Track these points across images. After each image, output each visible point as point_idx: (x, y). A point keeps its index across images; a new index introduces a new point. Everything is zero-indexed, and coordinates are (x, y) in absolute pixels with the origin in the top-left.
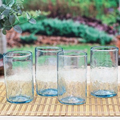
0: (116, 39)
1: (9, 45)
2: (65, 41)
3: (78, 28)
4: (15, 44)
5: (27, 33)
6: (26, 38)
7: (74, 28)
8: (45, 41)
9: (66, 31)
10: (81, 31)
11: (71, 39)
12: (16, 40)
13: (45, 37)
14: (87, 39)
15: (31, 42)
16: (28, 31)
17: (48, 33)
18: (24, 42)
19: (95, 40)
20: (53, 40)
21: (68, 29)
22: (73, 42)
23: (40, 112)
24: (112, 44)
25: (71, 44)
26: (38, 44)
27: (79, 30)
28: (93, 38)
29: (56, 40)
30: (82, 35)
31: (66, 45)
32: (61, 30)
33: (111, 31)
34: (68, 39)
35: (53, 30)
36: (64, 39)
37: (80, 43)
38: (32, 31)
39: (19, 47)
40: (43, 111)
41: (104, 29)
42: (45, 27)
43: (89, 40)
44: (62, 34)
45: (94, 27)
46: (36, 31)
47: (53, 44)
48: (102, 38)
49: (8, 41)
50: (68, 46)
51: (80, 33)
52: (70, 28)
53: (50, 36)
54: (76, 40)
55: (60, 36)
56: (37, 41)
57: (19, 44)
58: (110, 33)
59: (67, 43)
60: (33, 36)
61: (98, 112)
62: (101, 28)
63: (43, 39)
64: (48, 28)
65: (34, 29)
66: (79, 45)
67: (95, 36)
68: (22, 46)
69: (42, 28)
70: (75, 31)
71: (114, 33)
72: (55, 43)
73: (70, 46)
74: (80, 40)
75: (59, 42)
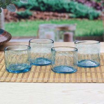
0: (103, 15)
1: (6, 19)
2: (57, 16)
3: (69, 4)
4: (11, 19)
5: (22, 9)
6: (22, 13)
7: (66, 4)
8: (39, 16)
9: (58, 7)
10: (72, 7)
11: (62, 14)
12: (12, 15)
13: (39, 12)
14: (77, 14)
15: (26, 17)
16: (24, 7)
17: (42, 8)
18: (20, 17)
19: (84, 15)
20: (46, 15)
21: (59, 5)
22: (65, 17)
23: (25, 79)
24: (99, 19)
25: (62, 18)
26: (33, 18)
27: (69, 6)
28: (82, 13)
29: (49, 15)
30: (72, 11)
31: (58, 19)
32: (54, 6)
33: (99, 8)
34: (59, 15)
35: (46, 6)
36: (56, 14)
37: (70, 17)
38: (27, 7)
39: (16, 21)
40: (28, 78)
41: (92, 5)
42: (39, 3)
43: (78, 16)
44: (54, 10)
45: (83, 4)
46: (31, 7)
47: (46, 19)
48: (91, 13)
49: (5, 16)
50: (59, 20)
51: (70, 9)
52: (62, 4)
53: (44, 11)
54: (67, 15)
55: (52, 11)
56: (31, 16)
57: (15, 18)
58: (98, 9)
59: (59, 18)
60: (28, 12)
61: (77, 79)
62: (90, 4)
63: (37, 14)
64: (42, 4)
65: (29, 5)
66: (70, 20)
67: (84, 12)
68: (18, 20)
69: (36, 4)
70: (66, 7)
71: (101, 9)
72: (48, 18)
73: (61, 20)
74: (71, 15)
75: (52, 17)
